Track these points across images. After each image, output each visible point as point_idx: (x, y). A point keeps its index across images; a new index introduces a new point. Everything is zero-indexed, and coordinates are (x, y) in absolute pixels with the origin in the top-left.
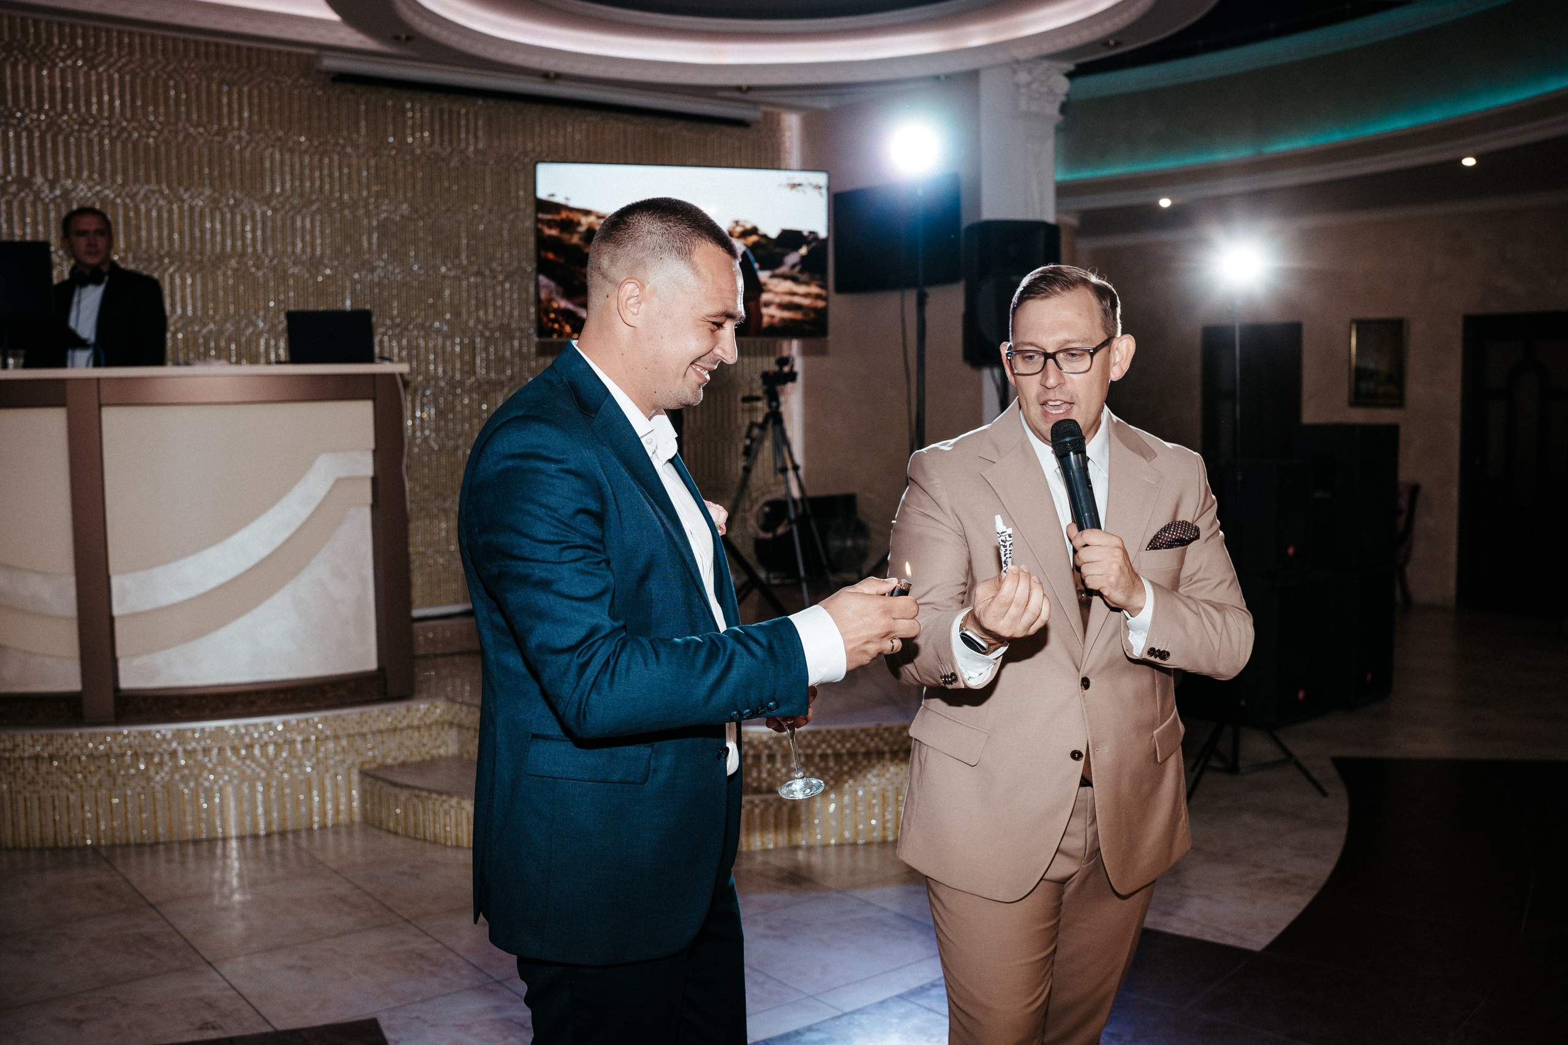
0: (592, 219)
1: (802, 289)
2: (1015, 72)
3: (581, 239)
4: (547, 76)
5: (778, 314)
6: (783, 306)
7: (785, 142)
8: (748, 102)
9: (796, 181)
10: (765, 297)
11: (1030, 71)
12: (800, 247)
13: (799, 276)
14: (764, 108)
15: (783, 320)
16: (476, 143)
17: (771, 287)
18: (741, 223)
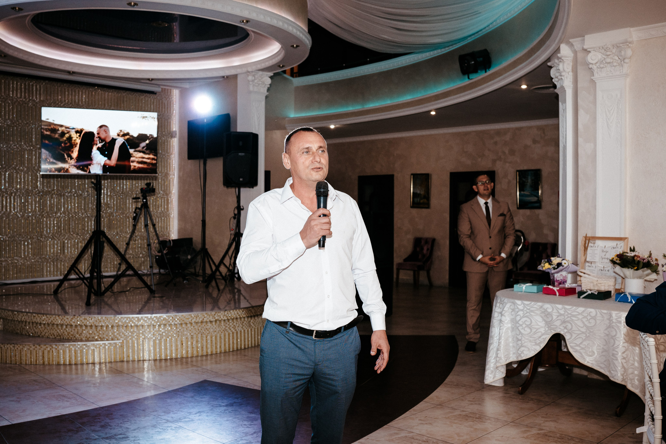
0: (63, 128)
1: (147, 156)
2: (248, 75)
3: (59, 136)
4: (69, 73)
5: (138, 165)
6: (139, 162)
10: (132, 159)
11: (254, 76)
12: (146, 140)
13: (145, 151)
14: (162, 87)
15: (139, 167)
17: (134, 155)
18: (123, 131)
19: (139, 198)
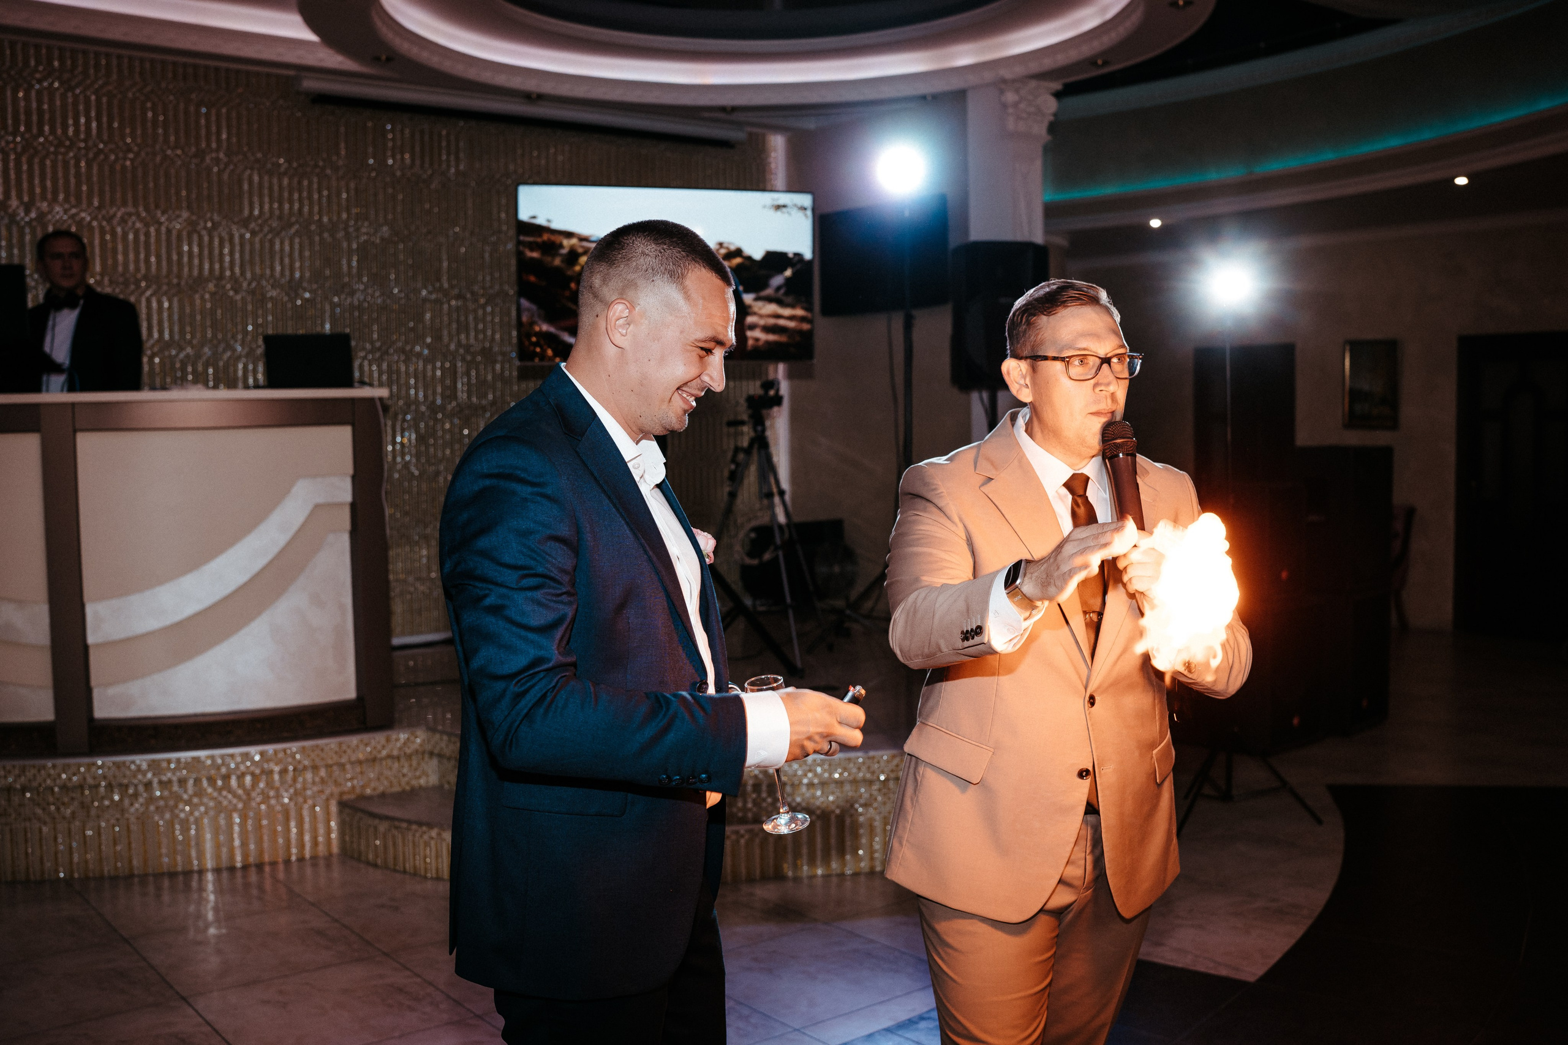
0: (574, 241)
1: (787, 312)
2: (1002, 92)
3: (562, 261)
4: (530, 97)
5: (763, 336)
6: (767, 329)
7: (770, 163)
8: (732, 123)
9: (781, 202)
10: (752, 321)
11: (1017, 91)
12: (785, 269)
13: (784, 298)
14: (749, 129)
15: (767, 343)
16: (457, 166)
17: (756, 309)
18: (725, 245)
19: (742, 423)
